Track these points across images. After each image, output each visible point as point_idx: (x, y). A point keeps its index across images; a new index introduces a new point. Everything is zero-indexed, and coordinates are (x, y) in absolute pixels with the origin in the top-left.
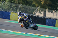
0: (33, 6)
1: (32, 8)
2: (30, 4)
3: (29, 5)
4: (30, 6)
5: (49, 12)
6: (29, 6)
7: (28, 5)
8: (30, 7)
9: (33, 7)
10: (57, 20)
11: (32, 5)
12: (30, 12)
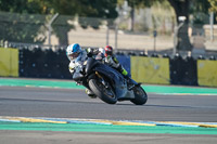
0: (31, 12)
1: (27, 18)
2: (19, 4)
3: (16, 11)
4: (21, 12)
6: (18, 14)
7: (11, 10)
8: (22, 17)
9: (32, 17)
10: (134, 55)
11: (26, 8)
12: (24, 36)
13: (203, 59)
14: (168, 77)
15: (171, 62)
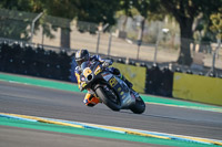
0: (20, 9)
1: (16, 15)
5: (81, 31)
6: (7, 11)
8: (11, 13)
9: (20, 14)
12: (10, 32)
13: (180, 72)
14: (143, 86)
15: (148, 72)
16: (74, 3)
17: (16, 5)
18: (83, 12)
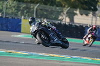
0: (57, 6)
1: (56, 9)
2: (52, 2)
4: (53, 6)
6: (51, 7)
7: (48, 4)
9: (58, 8)
12: (54, 17)
16: (80, 2)
17: (55, 4)
18: (85, 6)
